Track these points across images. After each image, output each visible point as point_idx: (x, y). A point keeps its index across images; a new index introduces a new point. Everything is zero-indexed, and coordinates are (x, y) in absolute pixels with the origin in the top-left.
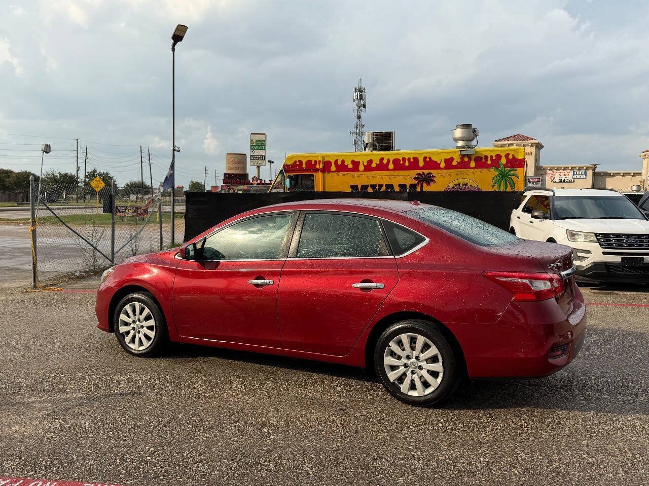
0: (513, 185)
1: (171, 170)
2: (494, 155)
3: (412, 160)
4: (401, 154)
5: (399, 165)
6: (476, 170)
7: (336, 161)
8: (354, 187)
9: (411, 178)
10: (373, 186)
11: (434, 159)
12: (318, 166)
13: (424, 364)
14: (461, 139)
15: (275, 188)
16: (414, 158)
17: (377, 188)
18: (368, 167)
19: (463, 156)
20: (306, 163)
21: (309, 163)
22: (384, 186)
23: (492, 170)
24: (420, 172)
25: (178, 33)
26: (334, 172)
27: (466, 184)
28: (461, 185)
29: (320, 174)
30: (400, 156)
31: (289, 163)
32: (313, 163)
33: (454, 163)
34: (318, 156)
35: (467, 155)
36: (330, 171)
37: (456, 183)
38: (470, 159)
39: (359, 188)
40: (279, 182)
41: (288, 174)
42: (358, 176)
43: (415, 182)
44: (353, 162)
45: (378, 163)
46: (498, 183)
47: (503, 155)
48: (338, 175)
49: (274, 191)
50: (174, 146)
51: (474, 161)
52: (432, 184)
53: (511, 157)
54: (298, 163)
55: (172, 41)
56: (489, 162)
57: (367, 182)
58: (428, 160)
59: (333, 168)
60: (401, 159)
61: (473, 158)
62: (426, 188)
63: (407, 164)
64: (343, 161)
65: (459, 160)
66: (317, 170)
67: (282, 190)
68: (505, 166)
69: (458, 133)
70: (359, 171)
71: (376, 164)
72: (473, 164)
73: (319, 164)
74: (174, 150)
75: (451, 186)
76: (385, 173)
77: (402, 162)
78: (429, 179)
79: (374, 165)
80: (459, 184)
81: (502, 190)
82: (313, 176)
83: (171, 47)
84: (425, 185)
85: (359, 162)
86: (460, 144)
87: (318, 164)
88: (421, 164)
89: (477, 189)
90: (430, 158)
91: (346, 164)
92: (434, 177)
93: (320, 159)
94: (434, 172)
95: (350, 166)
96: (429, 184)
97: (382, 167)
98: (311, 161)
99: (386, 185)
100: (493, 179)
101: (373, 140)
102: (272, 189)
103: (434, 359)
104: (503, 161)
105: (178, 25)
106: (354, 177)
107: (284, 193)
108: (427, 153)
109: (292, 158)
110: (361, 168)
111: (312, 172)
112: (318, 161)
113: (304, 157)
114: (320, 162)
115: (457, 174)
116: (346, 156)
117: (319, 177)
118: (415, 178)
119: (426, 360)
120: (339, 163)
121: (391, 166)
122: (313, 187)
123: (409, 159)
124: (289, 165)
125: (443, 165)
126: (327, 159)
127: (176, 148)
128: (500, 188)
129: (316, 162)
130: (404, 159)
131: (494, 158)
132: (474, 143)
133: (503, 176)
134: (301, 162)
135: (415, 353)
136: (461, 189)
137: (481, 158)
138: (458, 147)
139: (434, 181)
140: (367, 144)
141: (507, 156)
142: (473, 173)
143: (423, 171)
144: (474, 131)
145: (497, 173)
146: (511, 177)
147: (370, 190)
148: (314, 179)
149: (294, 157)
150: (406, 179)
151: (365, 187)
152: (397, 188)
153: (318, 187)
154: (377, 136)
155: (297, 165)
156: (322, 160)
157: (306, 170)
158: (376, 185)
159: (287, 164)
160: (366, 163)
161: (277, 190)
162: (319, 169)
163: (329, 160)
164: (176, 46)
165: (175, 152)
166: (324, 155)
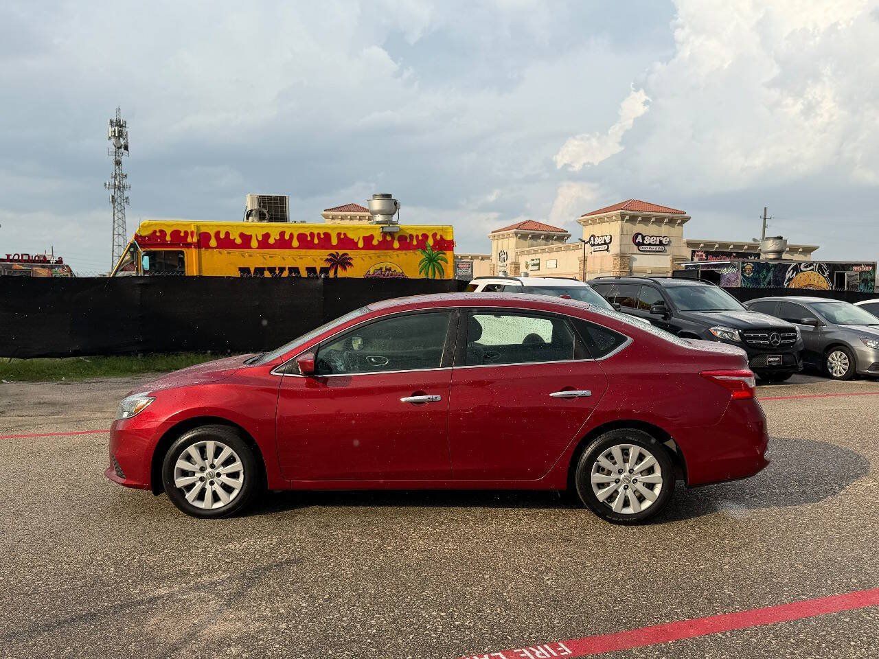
0: (442, 272)
2: (420, 235)
3: (322, 236)
4: (307, 228)
5: (306, 242)
6: (399, 252)
7: (217, 234)
8: (244, 270)
9: (322, 259)
10: (272, 270)
11: (351, 236)
12: (189, 240)
13: (639, 477)
14: (381, 212)
15: (122, 270)
16: (325, 234)
17: (277, 272)
18: (264, 243)
19: (385, 234)
20: (172, 234)
21: (176, 234)
22: (287, 269)
23: (419, 252)
24: (333, 252)
26: (215, 248)
27: (390, 270)
28: (384, 269)
29: (194, 251)
30: (306, 230)
31: (144, 234)
32: (182, 234)
33: (375, 242)
34: (190, 225)
35: (389, 232)
36: (208, 247)
37: (378, 267)
38: (393, 238)
39: (252, 272)
40: (127, 261)
41: (144, 249)
42: (250, 256)
43: (328, 265)
44: (242, 235)
45: (278, 237)
46: (424, 268)
47: (430, 235)
48: (221, 253)
49: (120, 274)
51: (399, 241)
52: (348, 268)
53: (438, 237)
54: (158, 234)
56: (415, 242)
57: (263, 263)
58: (342, 236)
59: (213, 243)
60: (308, 234)
61: (396, 237)
62: (341, 274)
63: (316, 241)
64: (227, 234)
65: (381, 239)
66: (189, 246)
67: (134, 273)
68: (433, 248)
69: (377, 205)
70: (251, 248)
71: (275, 239)
72: (396, 245)
73: (192, 236)
75: (371, 272)
76: (287, 252)
77: (309, 238)
78: (345, 262)
79: (271, 241)
80: (381, 269)
81: (430, 277)
82: (182, 253)
84: (339, 269)
85: (251, 236)
86: (379, 218)
87: (189, 236)
88: (334, 241)
89: (403, 276)
90: (345, 234)
91: (232, 237)
92: (350, 259)
93: (193, 229)
94: (350, 253)
95: (238, 241)
96: (344, 268)
98: (180, 232)
99: (290, 269)
100: (420, 264)
101: (260, 206)
102: (116, 271)
103: (650, 470)
104: (431, 242)
106: (244, 257)
107: (137, 277)
108: (341, 228)
109: (149, 226)
110: (254, 244)
111: (180, 247)
112: (189, 231)
113: (168, 226)
114: (192, 233)
115: (379, 257)
116: (232, 226)
117: (191, 256)
118: (327, 260)
119: (641, 472)
120: (222, 236)
121: (295, 243)
122: (183, 270)
123: (319, 234)
124: (145, 237)
125: (361, 244)
126: (203, 230)
128: (427, 274)
129: (186, 233)
130: (312, 235)
131: (420, 238)
132: (395, 218)
133: (431, 260)
134: (163, 233)
135: (628, 466)
136: (384, 276)
137: (406, 238)
138: (378, 223)
139: (351, 265)
140: (252, 211)
141: (434, 235)
142: (398, 256)
143: (337, 251)
144: (396, 204)
145: (424, 257)
146: (439, 261)
147: (267, 274)
148: (183, 258)
149: (152, 225)
150: (315, 261)
151: (260, 270)
152: (304, 274)
153: (192, 270)
154: (264, 201)
155: (158, 237)
156: (195, 231)
157: (172, 245)
158: (275, 268)
159: (141, 236)
160: (260, 238)
161: (126, 274)
162: (191, 244)
163: (205, 231)
166: (199, 224)
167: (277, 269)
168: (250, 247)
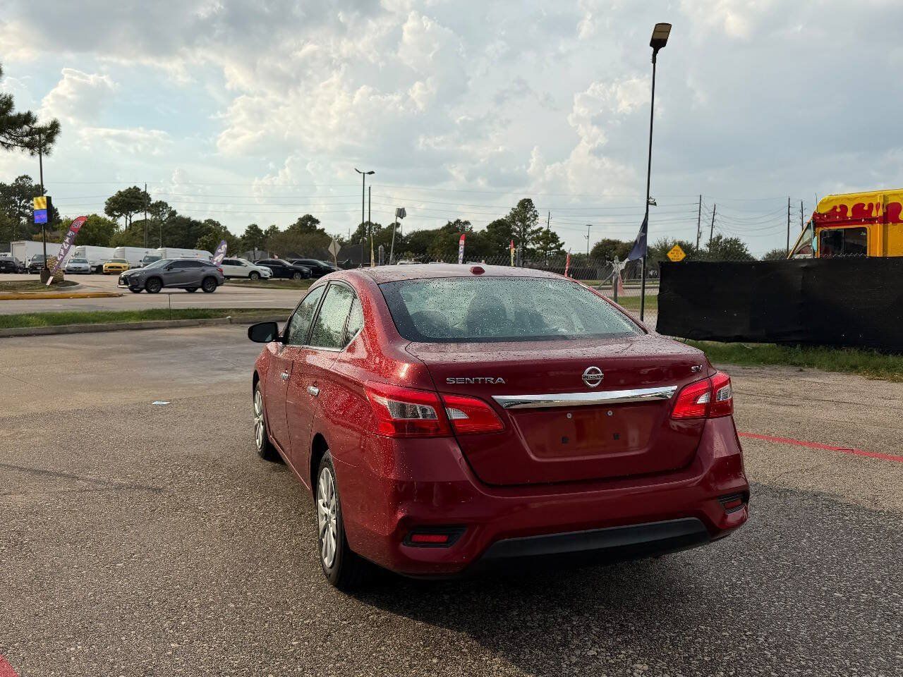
1: (644, 232)
12: (874, 214)
15: (799, 253)
20: (853, 210)
21: (858, 208)
25: (658, 37)
29: (878, 227)
31: (822, 211)
32: (866, 208)
36: (897, 221)
41: (821, 229)
49: (797, 257)
50: (648, 198)
54: (838, 210)
55: (652, 49)
66: (872, 221)
67: (809, 256)
73: (877, 209)
74: (648, 203)
82: (864, 230)
83: (651, 57)
87: (874, 209)
93: (880, 200)
98: (864, 205)
102: (793, 254)
105: (656, 25)
109: (829, 201)
111: (863, 223)
112: (874, 204)
113: (850, 199)
114: (878, 205)
117: (875, 233)
122: (865, 250)
124: (824, 215)
126: (892, 200)
127: (651, 200)
129: (871, 206)
134: (844, 208)
148: (866, 236)
149: (832, 200)
153: (875, 250)
155: (837, 214)
156: (882, 203)
157: (854, 221)
159: (819, 214)
161: (802, 256)
162: (876, 219)
163: (895, 201)
164: (658, 55)
165: (649, 206)
166: (887, 193)
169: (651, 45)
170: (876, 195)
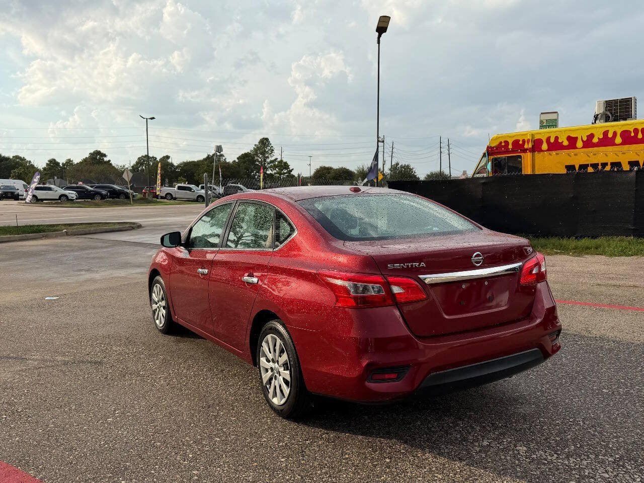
1: (375, 161)
4: (631, 125)
5: (629, 138)
7: (548, 139)
8: (570, 168)
10: (594, 166)
12: (526, 146)
13: (281, 370)
15: (478, 173)
17: (600, 167)
18: (588, 143)
20: (512, 143)
21: (516, 142)
22: (609, 164)
25: (381, 25)
26: (546, 151)
29: (529, 155)
30: (630, 127)
31: (493, 145)
32: (521, 142)
34: (526, 134)
36: (540, 150)
39: (577, 168)
40: (482, 167)
41: (492, 157)
42: (576, 155)
44: (569, 138)
45: (601, 137)
48: (550, 154)
49: (477, 176)
50: (378, 138)
54: (503, 144)
55: (377, 34)
57: (587, 160)
59: (545, 146)
60: (632, 130)
63: (640, 136)
64: (557, 138)
66: (525, 151)
67: (485, 175)
70: (577, 148)
71: (598, 138)
73: (528, 143)
74: (378, 141)
76: (610, 148)
77: (633, 134)
79: (595, 140)
82: (520, 157)
83: (377, 39)
85: (577, 138)
87: (526, 144)
91: (560, 141)
93: (529, 137)
95: (566, 143)
97: (607, 141)
98: (519, 140)
99: (613, 164)
101: (606, 110)
102: (474, 173)
103: (286, 366)
105: (381, 17)
106: (570, 156)
109: (497, 138)
110: (579, 144)
111: (519, 153)
112: (526, 140)
113: (511, 137)
114: (528, 141)
116: (561, 132)
117: (527, 158)
119: (283, 366)
120: (552, 140)
121: (618, 140)
122: (521, 170)
123: (643, 130)
124: (494, 147)
126: (537, 137)
127: (380, 139)
129: (524, 141)
130: (636, 131)
134: (507, 143)
135: (276, 357)
140: (598, 115)
147: (590, 170)
148: (521, 161)
149: (499, 138)
150: (639, 155)
151: (584, 167)
152: (626, 167)
153: (527, 170)
154: (609, 104)
155: (503, 146)
156: (531, 138)
157: (513, 151)
158: (598, 164)
159: (491, 147)
160: (585, 139)
162: (527, 149)
163: (538, 138)
164: (381, 39)
165: (379, 143)
166: (533, 132)
167: (600, 164)
168: (575, 148)
169: (377, 31)
170: (527, 134)
